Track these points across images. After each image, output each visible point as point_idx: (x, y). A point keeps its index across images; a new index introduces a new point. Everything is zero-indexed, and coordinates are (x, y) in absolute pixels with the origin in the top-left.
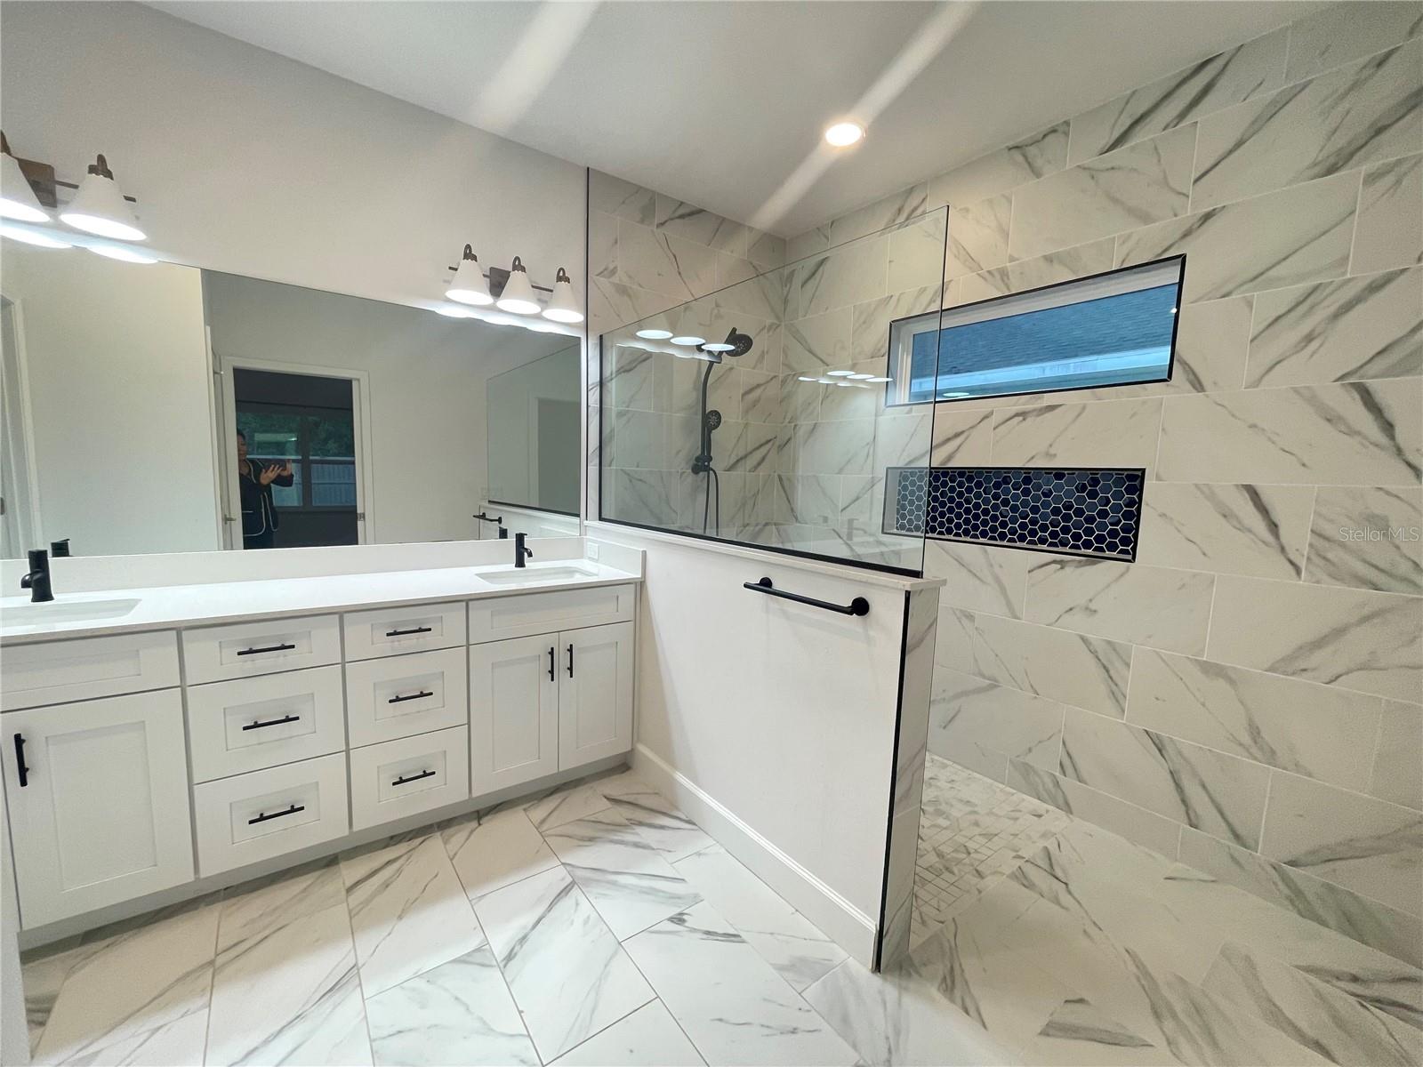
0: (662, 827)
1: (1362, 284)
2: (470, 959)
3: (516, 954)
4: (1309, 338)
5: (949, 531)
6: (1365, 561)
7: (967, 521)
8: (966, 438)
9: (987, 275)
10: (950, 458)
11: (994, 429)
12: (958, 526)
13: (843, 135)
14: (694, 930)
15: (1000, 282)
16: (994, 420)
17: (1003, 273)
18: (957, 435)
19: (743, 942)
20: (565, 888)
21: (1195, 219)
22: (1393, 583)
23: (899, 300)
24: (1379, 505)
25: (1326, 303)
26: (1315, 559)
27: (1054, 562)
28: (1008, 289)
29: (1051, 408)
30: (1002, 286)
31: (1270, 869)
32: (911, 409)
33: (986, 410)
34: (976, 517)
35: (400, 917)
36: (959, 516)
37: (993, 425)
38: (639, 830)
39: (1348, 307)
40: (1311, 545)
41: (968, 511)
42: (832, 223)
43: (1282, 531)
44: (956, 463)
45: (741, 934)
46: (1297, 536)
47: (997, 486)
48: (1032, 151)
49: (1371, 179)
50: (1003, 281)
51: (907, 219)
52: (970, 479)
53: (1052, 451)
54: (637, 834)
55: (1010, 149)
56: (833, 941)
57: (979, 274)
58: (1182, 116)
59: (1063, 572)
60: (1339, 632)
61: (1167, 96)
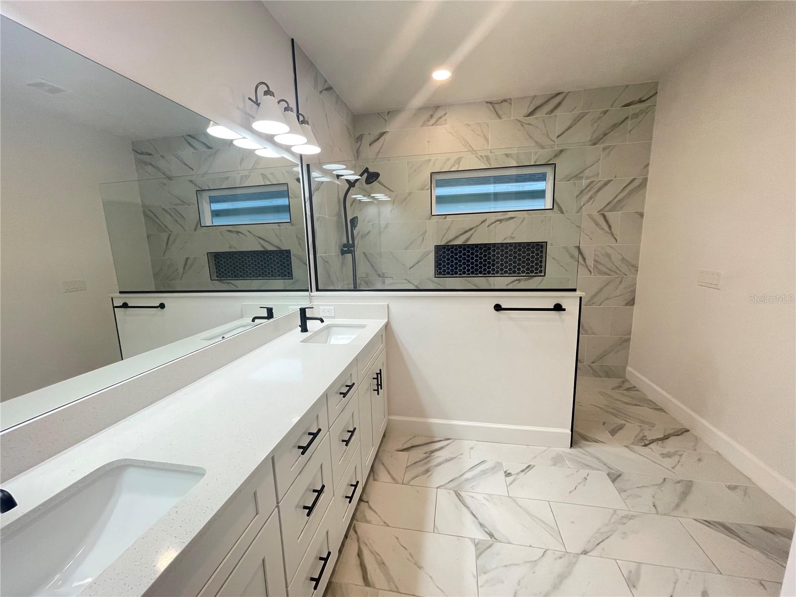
0: (442, 448)
1: (602, 183)
2: (480, 551)
3: (490, 532)
4: (591, 198)
5: (464, 273)
6: (607, 268)
7: (472, 268)
8: (475, 231)
9: (479, 157)
10: (468, 240)
11: (488, 227)
12: (468, 270)
13: (441, 75)
14: (518, 474)
15: (487, 162)
16: (487, 223)
17: (488, 158)
18: (471, 229)
19: (534, 466)
20: (457, 496)
21: (558, 151)
22: (612, 273)
23: (435, 162)
24: (609, 251)
25: (595, 187)
26: (595, 269)
27: (517, 280)
28: (490, 165)
29: (511, 218)
30: (488, 164)
31: (588, 367)
32: (446, 217)
33: (484, 218)
34: (477, 265)
35: (420, 567)
36: (468, 266)
37: (487, 226)
38: (437, 454)
39: (600, 189)
40: (594, 265)
41: (472, 263)
42: (389, 113)
43: (587, 261)
44: (469, 243)
45: (530, 464)
46: (590, 262)
47: (485, 251)
48: (497, 106)
49: (604, 149)
50: (488, 162)
51: (436, 121)
52: (473, 249)
53: (513, 236)
54: (438, 457)
55: (487, 103)
56: (550, 447)
57: (476, 156)
58: (552, 111)
59: (519, 284)
60: (601, 289)
61: (547, 101)
